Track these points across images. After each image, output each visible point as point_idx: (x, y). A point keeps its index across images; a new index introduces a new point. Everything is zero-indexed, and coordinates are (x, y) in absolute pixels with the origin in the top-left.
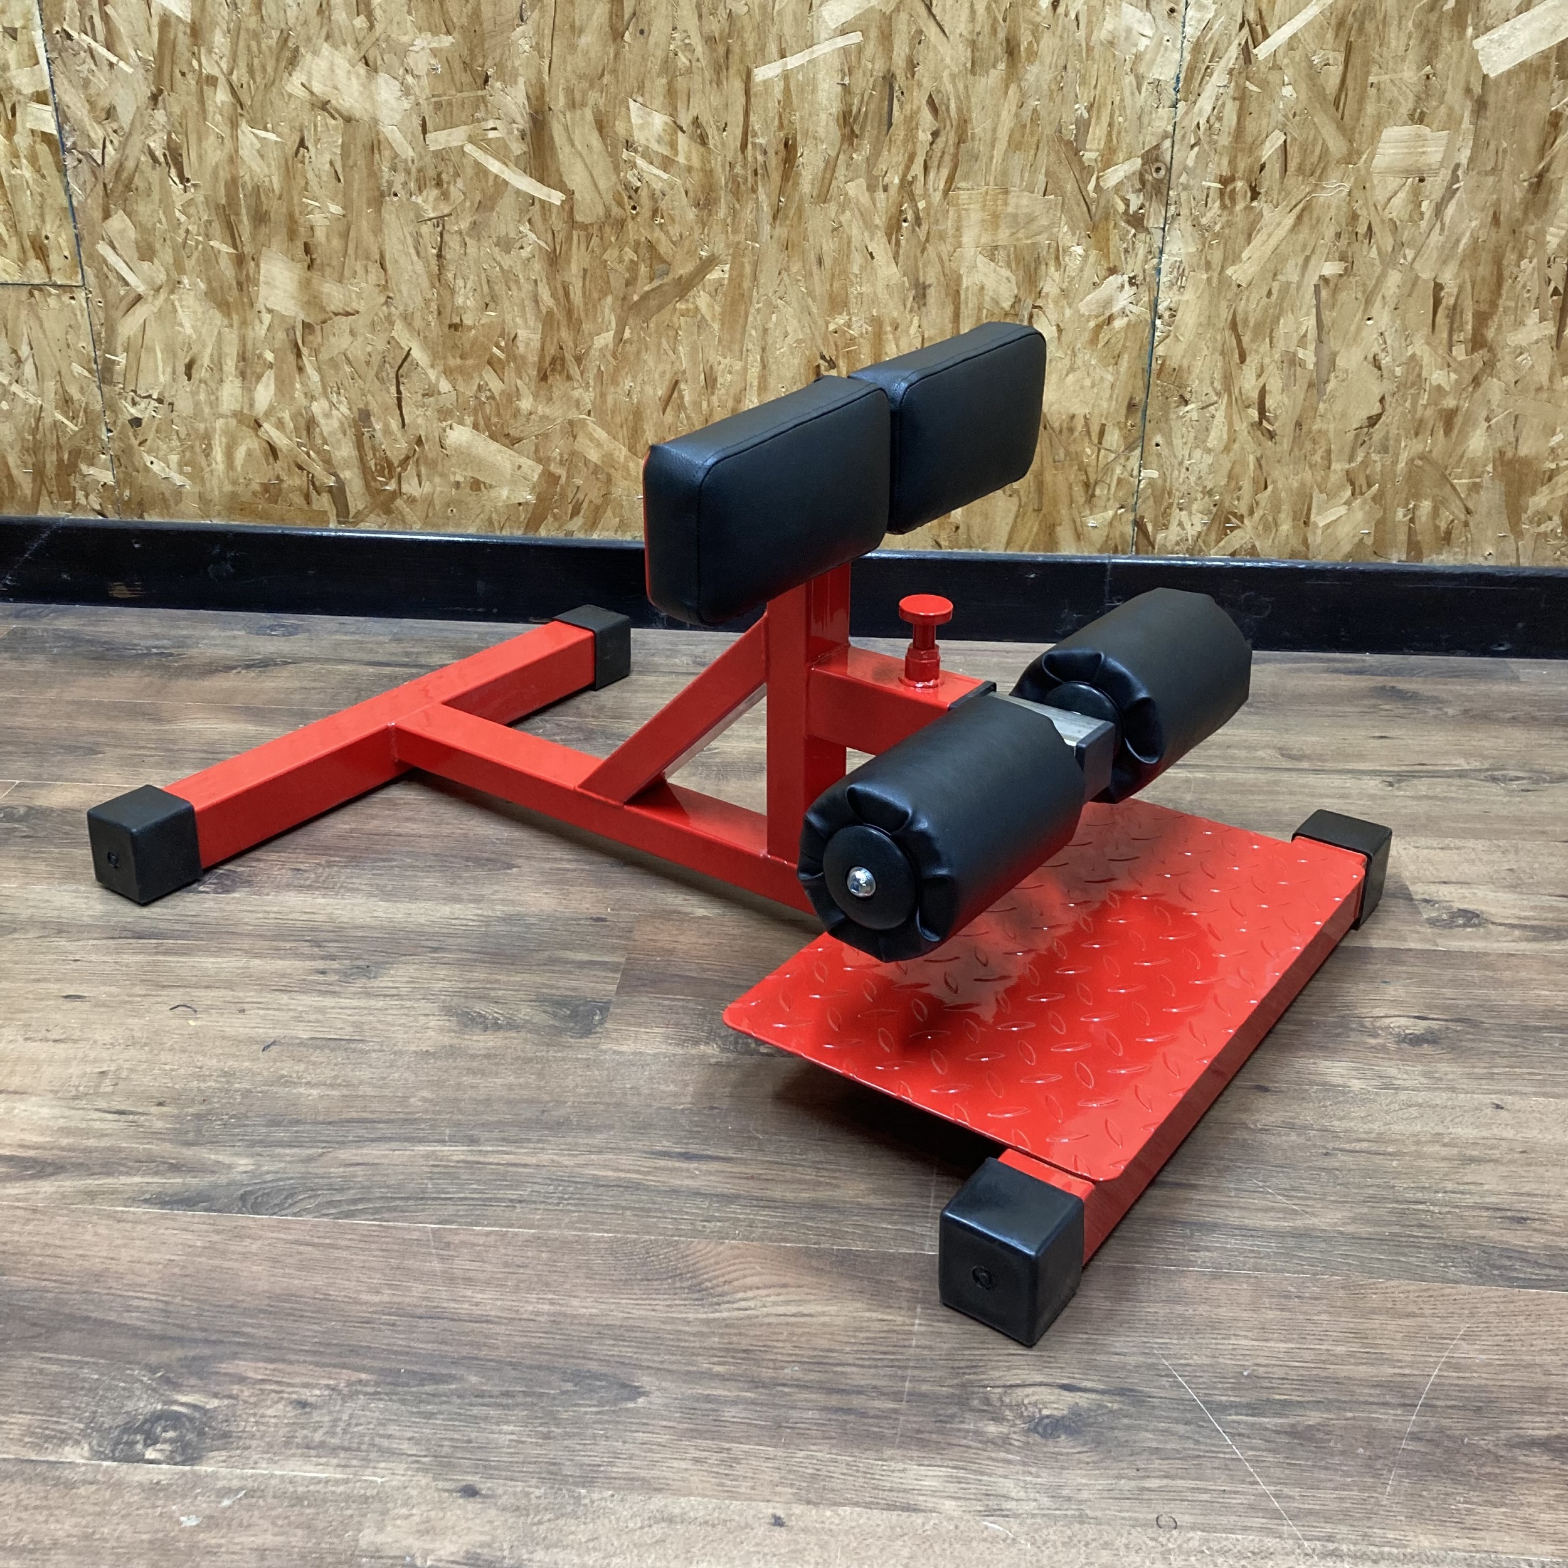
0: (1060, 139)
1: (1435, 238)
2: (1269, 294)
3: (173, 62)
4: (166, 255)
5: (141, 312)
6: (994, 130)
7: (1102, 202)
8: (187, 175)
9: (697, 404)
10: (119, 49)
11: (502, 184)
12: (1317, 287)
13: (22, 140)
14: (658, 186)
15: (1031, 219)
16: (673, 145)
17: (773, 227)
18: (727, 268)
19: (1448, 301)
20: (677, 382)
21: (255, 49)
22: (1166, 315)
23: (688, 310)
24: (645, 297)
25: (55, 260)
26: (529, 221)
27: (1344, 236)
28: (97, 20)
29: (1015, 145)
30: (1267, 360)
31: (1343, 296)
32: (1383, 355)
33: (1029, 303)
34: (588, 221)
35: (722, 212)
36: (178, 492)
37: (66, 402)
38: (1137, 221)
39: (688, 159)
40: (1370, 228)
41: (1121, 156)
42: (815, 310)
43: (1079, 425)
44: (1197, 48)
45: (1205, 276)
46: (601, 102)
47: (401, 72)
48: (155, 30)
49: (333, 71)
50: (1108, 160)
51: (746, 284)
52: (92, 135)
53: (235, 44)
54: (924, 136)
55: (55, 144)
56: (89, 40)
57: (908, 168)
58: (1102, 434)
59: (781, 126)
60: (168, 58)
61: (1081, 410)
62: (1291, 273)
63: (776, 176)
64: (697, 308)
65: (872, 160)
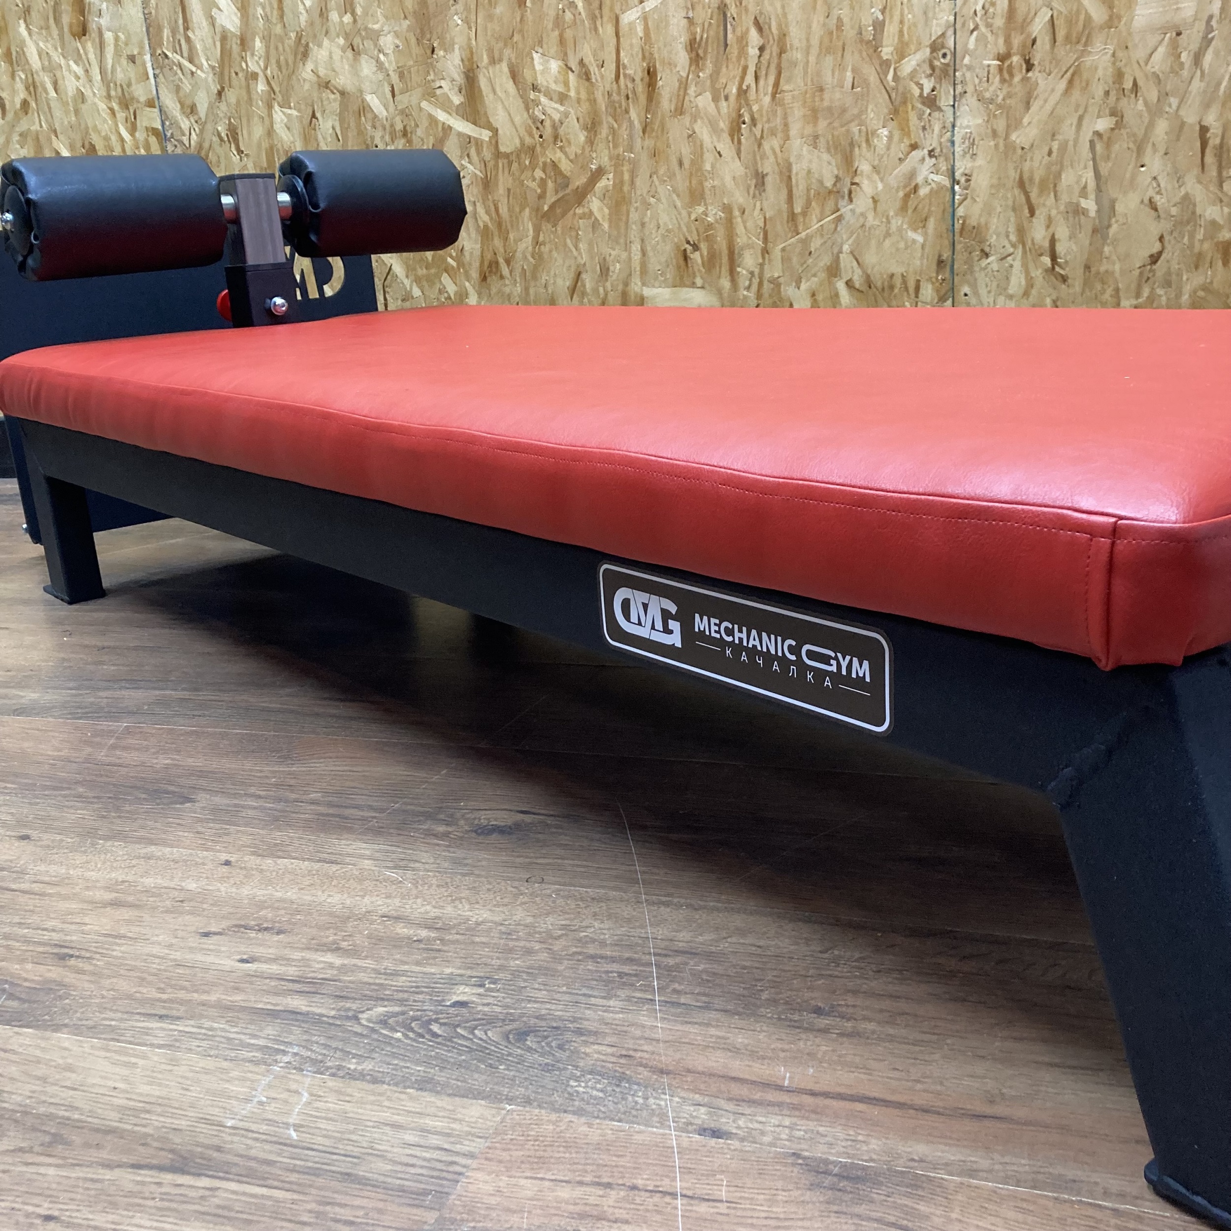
0: (861, 41)
1: (1197, 85)
2: (1050, 153)
3: (230, 66)
6: (808, 40)
7: (901, 89)
8: (242, 149)
9: (596, 291)
10: (197, 62)
12: (1092, 142)
14: (556, 117)
15: (844, 111)
16: (566, 84)
17: (643, 139)
18: (611, 176)
19: (1214, 141)
20: (580, 274)
21: (281, 48)
22: (963, 180)
23: (584, 214)
24: (552, 207)
26: (468, 156)
27: (1113, 93)
28: (183, 42)
29: (826, 49)
30: (1054, 212)
31: (1116, 147)
32: (1157, 198)
33: (848, 181)
34: (508, 151)
35: (604, 131)
39: (578, 93)
40: (1135, 84)
41: (913, 47)
42: (679, 204)
43: (898, 282)
45: (992, 143)
46: (513, 56)
47: (376, 52)
48: (218, 44)
49: (331, 57)
50: (901, 54)
51: (626, 188)
52: (183, 126)
53: (267, 48)
54: (753, 52)
55: (160, 136)
56: (179, 57)
57: (743, 79)
58: (917, 289)
59: (644, 58)
60: (227, 65)
61: (898, 270)
62: (1068, 131)
63: (643, 98)
64: (591, 213)
65: (715, 76)
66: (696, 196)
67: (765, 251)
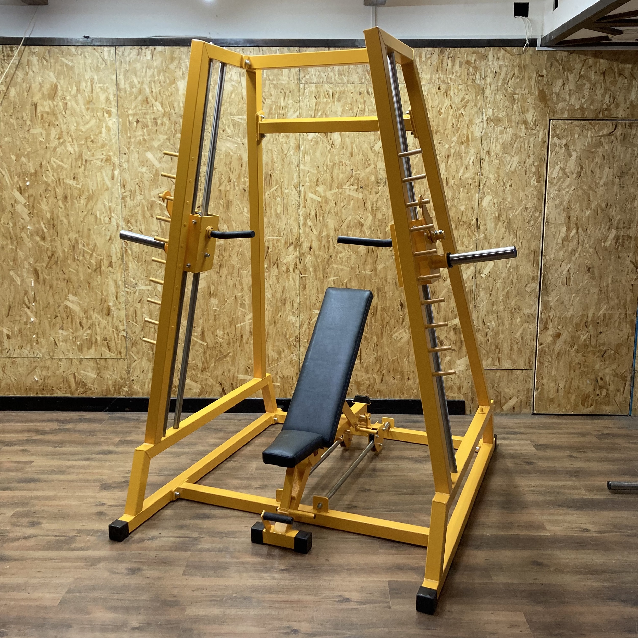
4: (141, 353)
5: (136, 362)
11: (196, 342)
13: (120, 337)
25: (122, 355)
36: (139, 392)
37: (121, 377)
38: (295, 346)
44: (302, 322)
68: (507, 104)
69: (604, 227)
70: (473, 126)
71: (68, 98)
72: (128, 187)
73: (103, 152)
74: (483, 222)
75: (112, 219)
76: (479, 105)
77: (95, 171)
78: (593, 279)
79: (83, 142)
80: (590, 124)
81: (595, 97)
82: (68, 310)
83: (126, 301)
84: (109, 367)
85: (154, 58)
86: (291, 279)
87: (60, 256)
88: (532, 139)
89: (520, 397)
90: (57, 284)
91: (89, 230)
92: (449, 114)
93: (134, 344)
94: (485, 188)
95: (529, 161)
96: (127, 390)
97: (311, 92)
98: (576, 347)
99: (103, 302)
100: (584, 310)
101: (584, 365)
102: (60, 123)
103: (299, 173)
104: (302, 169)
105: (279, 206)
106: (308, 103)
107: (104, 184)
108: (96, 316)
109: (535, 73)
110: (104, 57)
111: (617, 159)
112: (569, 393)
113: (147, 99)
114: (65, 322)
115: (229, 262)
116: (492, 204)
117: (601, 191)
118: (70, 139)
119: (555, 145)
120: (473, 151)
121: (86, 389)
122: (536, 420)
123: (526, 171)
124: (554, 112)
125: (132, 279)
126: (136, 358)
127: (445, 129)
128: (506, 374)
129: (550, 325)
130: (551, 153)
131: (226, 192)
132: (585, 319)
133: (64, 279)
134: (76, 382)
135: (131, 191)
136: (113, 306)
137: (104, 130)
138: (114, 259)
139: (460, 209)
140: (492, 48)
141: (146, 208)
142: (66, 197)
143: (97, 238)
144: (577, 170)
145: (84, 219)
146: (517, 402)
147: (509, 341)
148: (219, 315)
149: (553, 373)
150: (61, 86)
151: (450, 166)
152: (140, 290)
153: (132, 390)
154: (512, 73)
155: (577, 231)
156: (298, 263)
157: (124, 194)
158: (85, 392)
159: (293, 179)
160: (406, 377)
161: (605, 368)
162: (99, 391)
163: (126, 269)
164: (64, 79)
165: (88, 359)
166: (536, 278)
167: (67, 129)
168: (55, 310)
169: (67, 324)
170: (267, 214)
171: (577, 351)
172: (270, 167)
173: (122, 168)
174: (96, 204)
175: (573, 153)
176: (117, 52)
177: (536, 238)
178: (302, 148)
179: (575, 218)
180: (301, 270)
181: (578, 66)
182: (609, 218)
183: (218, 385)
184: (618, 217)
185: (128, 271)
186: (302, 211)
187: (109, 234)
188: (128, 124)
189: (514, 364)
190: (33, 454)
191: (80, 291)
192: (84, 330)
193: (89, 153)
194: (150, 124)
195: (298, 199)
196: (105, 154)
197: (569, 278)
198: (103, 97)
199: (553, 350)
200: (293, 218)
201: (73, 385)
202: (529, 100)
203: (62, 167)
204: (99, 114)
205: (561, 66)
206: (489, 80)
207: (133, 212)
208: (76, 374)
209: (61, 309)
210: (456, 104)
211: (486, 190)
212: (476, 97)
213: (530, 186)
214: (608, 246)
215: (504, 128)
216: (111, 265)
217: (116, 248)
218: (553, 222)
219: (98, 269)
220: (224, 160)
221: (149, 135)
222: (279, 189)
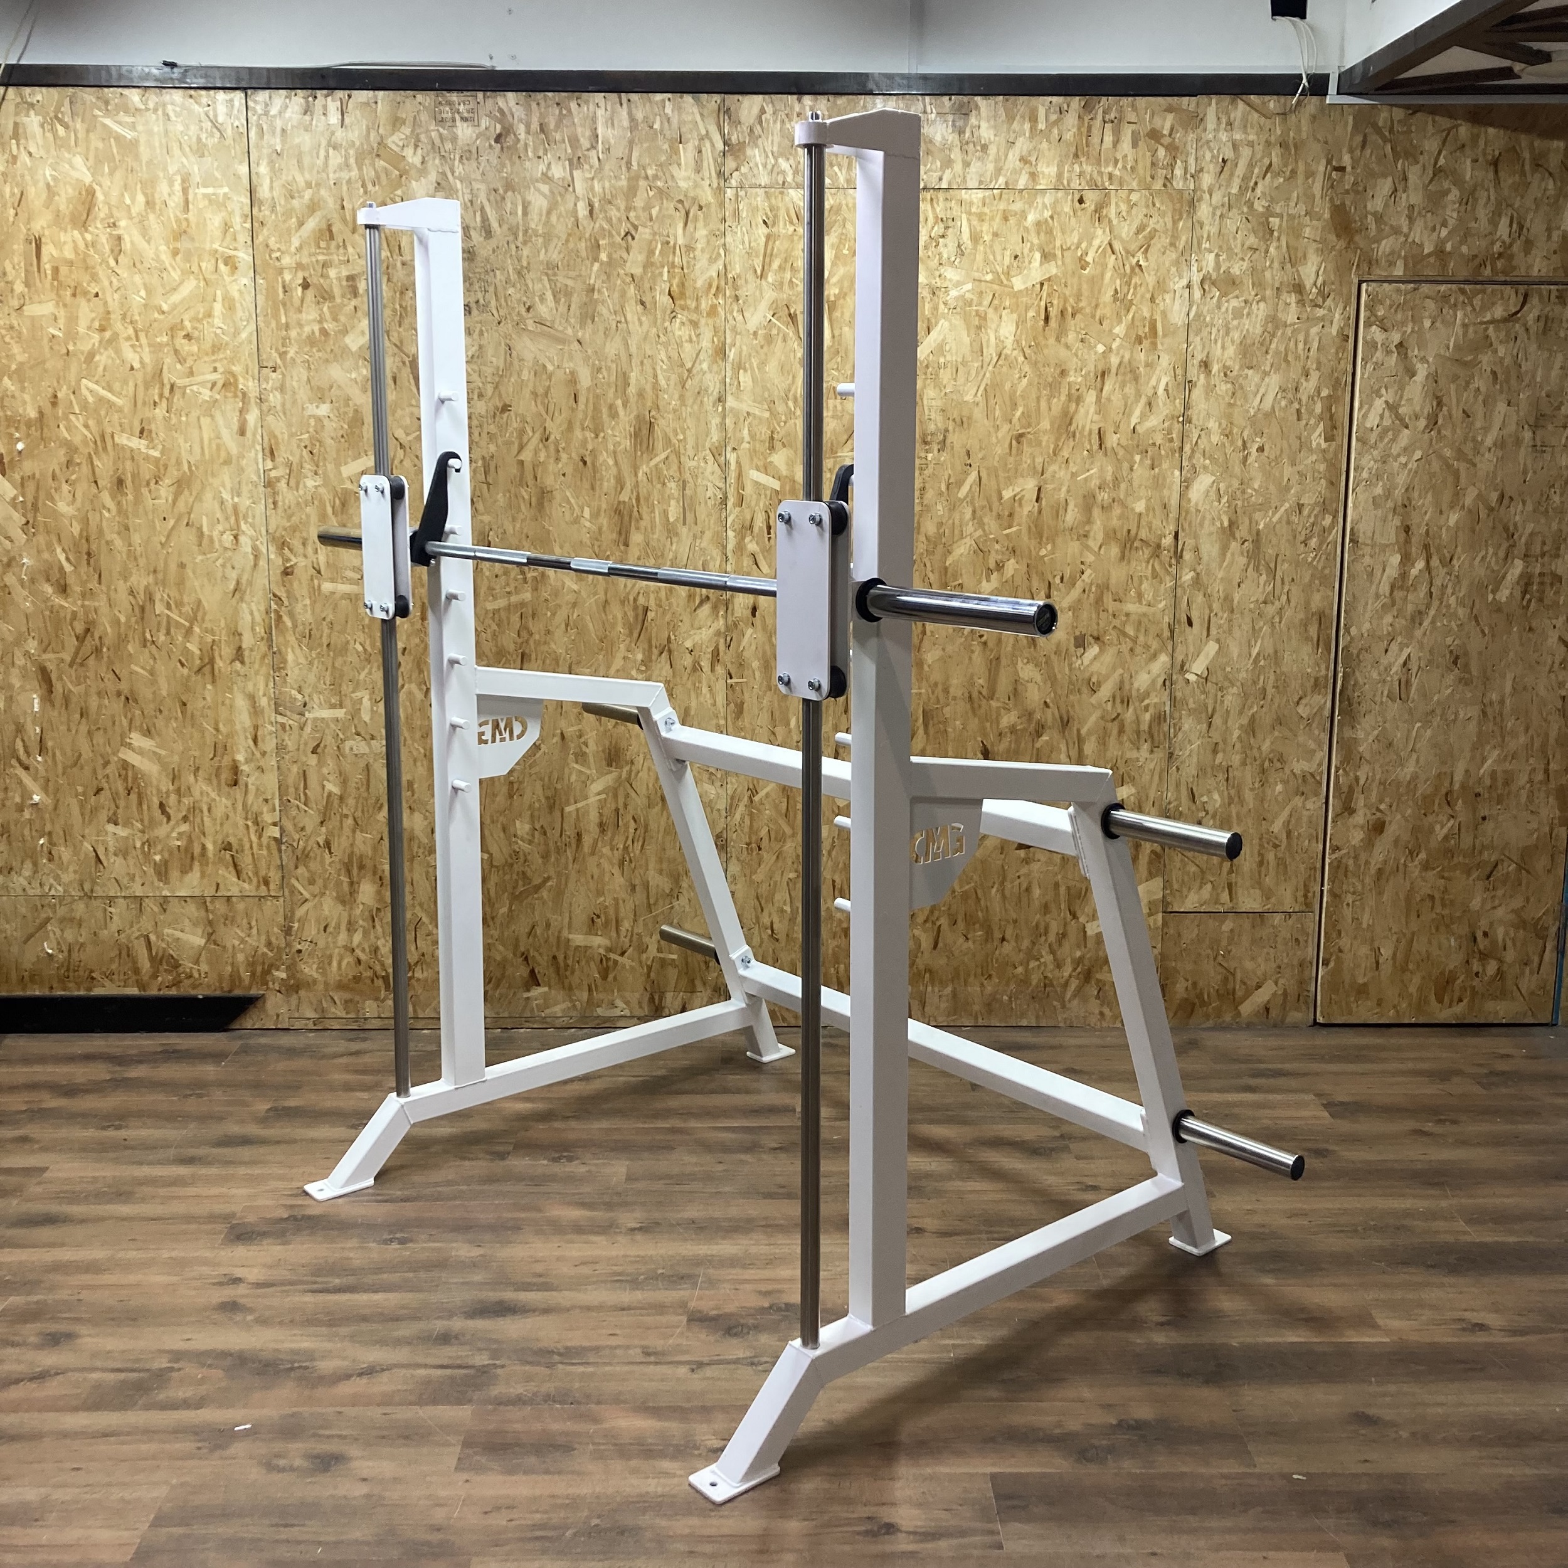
3: (331, 810)
4: (320, 882)
5: (307, 905)
8: (332, 851)
10: (309, 805)
13: (265, 840)
14: (527, 851)
16: (532, 835)
17: (573, 864)
18: (554, 881)
19: (838, 886)
20: (534, 926)
23: (539, 897)
24: (521, 893)
25: (272, 886)
28: (302, 795)
30: (772, 912)
34: (497, 865)
35: (553, 860)
36: (315, 981)
37: (269, 944)
39: (539, 841)
42: (590, 896)
44: (732, 798)
46: (504, 821)
48: (325, 799)
51: (562, 887)
52: (294, 837)
54: (632, 830)
55: (279, 842)
56: (297, 802)
57: (626, 842)
59: (576, 828)
60: (329, 808)
62: (777, 877)
63: (574, 846)
64: (542, 897)
65: (612, 840)
66: (600, 893)
67: (635, 921)
68: (1252, 240)
69: (1496, 554)
70: (1168, 297)
71: (122, 223)
72: (282, 455)
73: (217, 365)
74: (1190, 542)
75: (242, 539)
76: (1181, 244)
77: (195, 414)
78: (1466, 684)
79: (165, 339)
80: (1463, 292)
81: (1473, 224)
82: (130, 773)
83: (280, 748)
84: (239, 919)
85: (347, 120)
86: (705, 690)
87: (106, 634)
88: (1314, 330)
89: (1281, 981)
90: (100, 707)
91: (182, 566)
92: (1104, 266)
93: (303, 858)
94: (1198, 455)
95: (1309, 387)
96: (284, 975)
97: (754, 210)
98: (1423, 855)
99: (220, 750)
100: (1444, 763)
101: (1442, 899)
102: (103, 289)
103: (724, 418)
104: (732, 409)
105: (673, 502)
106: (746, 239)
107: (218, 447)
108: (202, 789)
109: (1324, 162)
110: (216, 116)
111: (1527, 381)
112: (1404, 969)
113: (329, 226)
114: (122, 803)
115: (545, 648)
116: (1213, 494)
117: (1486, 462)
118: (131, 331)
119: (1372, 345)
120: (1165, 361)
121: (179, 975)
122: (1325, 1040)
123: (1298, 411)
124: (1370, 263)
125: (294, 692)
126: (306, 895)
127: (1097, 306)
128: (1247, 925)
129: (1360, 801)
130: (1364, 367)
131: (534, 467)
132: (1446, 784)
133: (119, 694)
134: (152, 959)
135: (290, 465)
136: (247, 761)
137: (218, 308)
138: (247, 641)
139: (1133, 509)
140: (1214, 99)
141: (329, 510)
142: (120, 482)
143: (202, 586)
144: (1427, 409)
145: (168, 537)
146: (1274, 994)
147: (1256, 841)
148: (521, 783)
149: (1366, 920)
150: (106, 195)
151: (1109, 399)
152: (315, 719)
153: (298, 975)
154: (1266, 162)
155: (1428, 563)
156: (722, 647)
157: (273, 474)
158: (177, 983)
159: (708, 433)
160: (997, 935)
161: (1494, 908)
162: (212, 979)
163: (278, 666)
164: (112, 173)
165: (184, 899)
166: (1322, 681)
167: (122, 304)
168: (95, 771)
169: (127, 807)
170: (643, 524)
171: (1426, 866)
172: (649, 404)
173: (265, 406)
174: (199, 498)
175: (1419, 365)
176: (250, 103)
177: (1325, 580)
178: (732, 354)
179: (1423, 530)
180: (729, 666)
181: (1431, 145)
182: (1506, 529)
183: (520, 960)
184: (1530, 527)
185: (283, 673)
186: (733, 515)
187: (233, 575)
188: (281, 290)
189: (1268, 898)
190: (45, 1149)
191: (160, 722)
192: (172, 823)
193: (179, 366)
194: (337, 292)
195: (722, 485)
196: (221, 370)
197: (1408, 682)
198: (215, 221)
199: (1367, 863)
200: (708, 534)
201: (145, 965)
202: (1307, 232)
203: (111, 405)
204: (204, 265)
205: (1388, 148)
206: (1207, 180)
207: (295, 519)
208: (153, 938)
209: (111, 769)
210: (1122, 241)
211: (1199, 461)
212: (1175, 222)
213: (1311, 450)
214: (1504, 599)
215: (1246, 302)
216: (239, 655)
217: (252, 614)
218: (1369, 542)
219: (207, 665)
220: (531, 385)
221: (335, 319)
222: (673, 457)
